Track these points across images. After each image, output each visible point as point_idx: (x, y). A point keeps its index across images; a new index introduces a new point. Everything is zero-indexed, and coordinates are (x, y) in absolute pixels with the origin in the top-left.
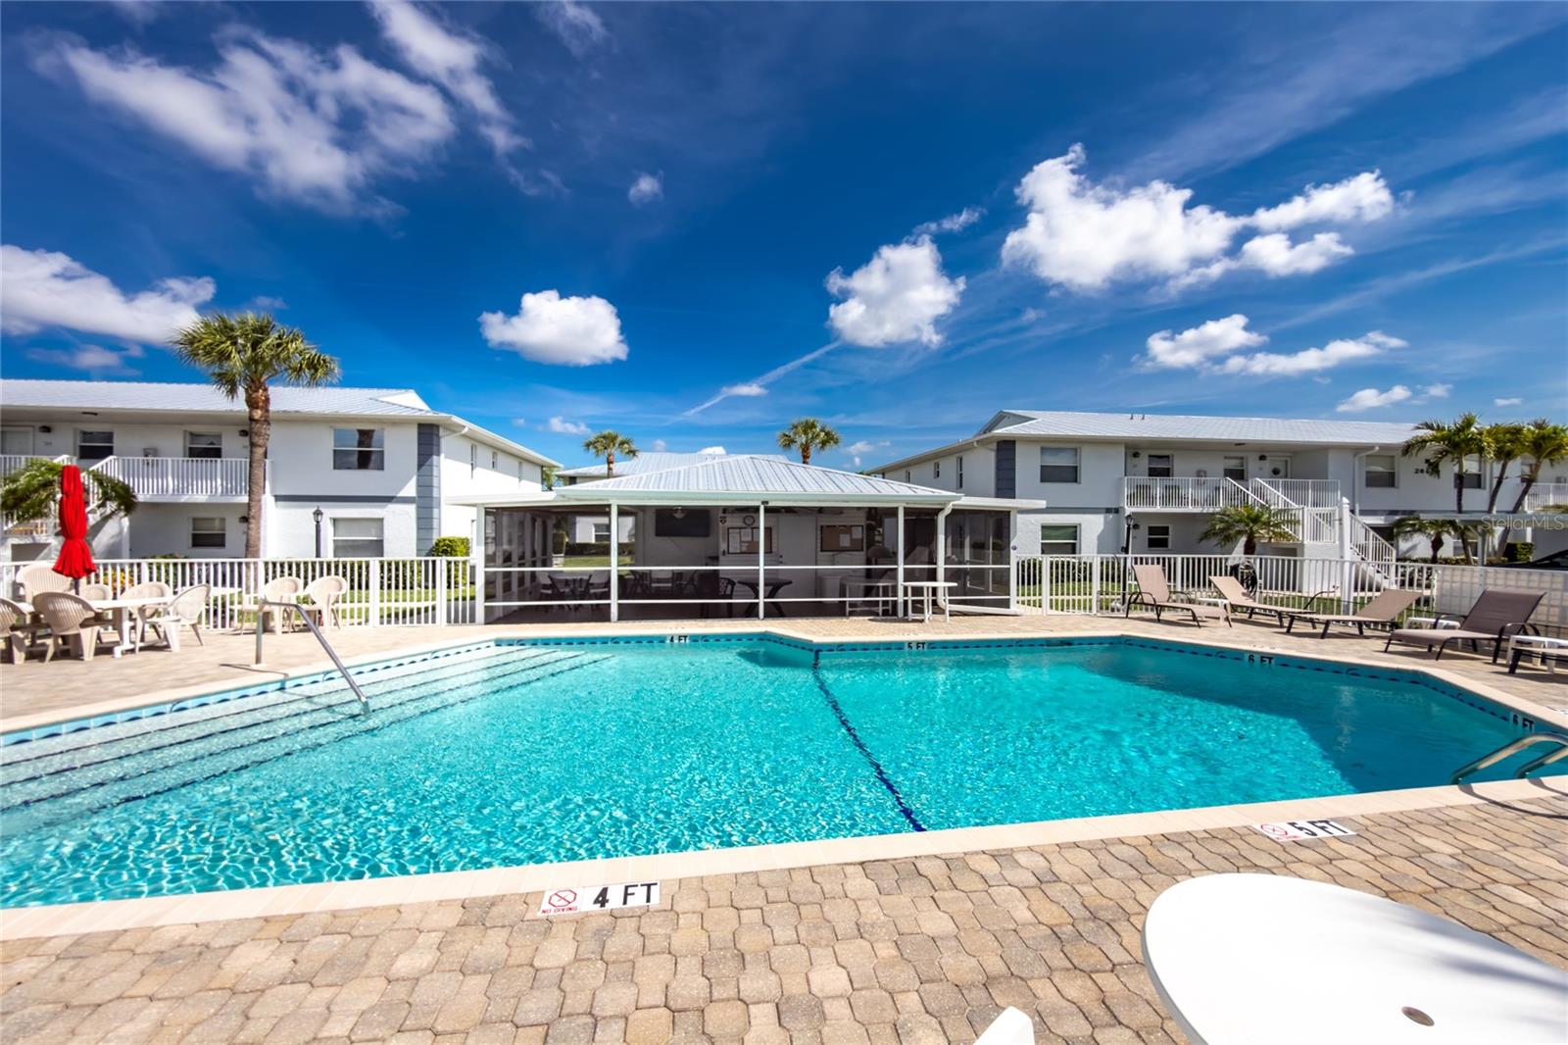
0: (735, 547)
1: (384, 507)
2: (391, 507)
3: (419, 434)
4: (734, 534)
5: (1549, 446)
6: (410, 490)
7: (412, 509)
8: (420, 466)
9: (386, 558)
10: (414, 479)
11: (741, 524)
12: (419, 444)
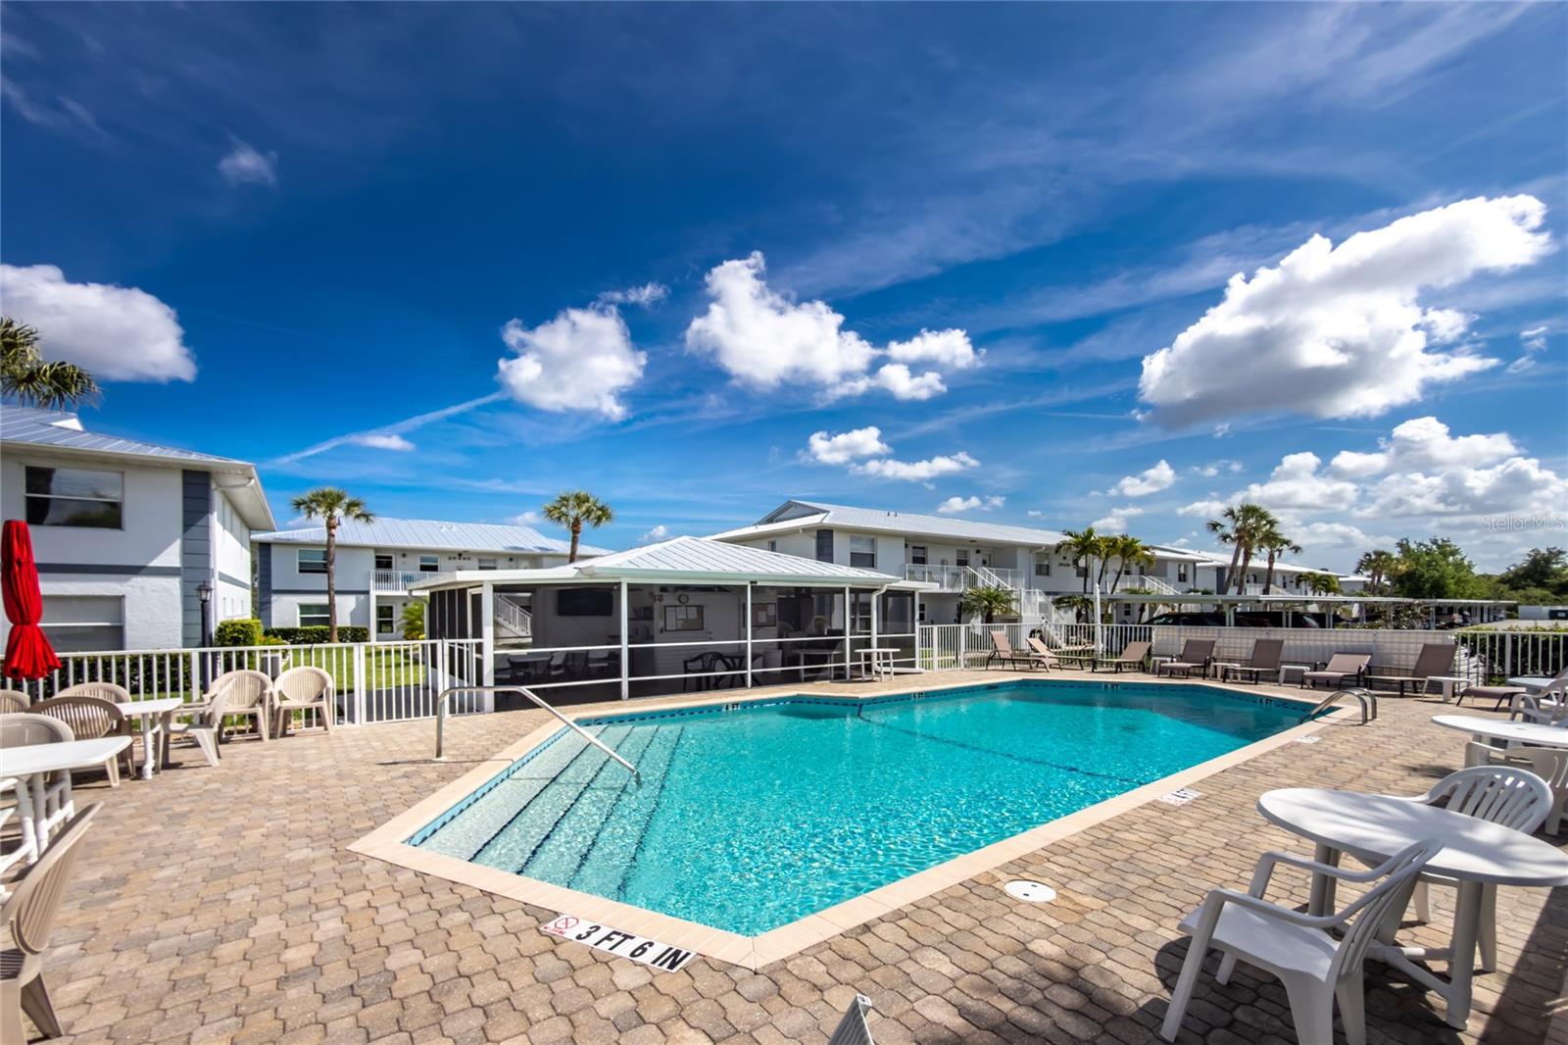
0: (671, 624)
1: (127, 580)
2: (138, 581)
3: (185, 484)
4: (670, 612)
5: (1130, 551)
6: (172, 556)
7: (174, 584)
8: (187, 525)
9: (128, 652)
10: (178, 543)
11: (678, 603)
12: (185, 497)
